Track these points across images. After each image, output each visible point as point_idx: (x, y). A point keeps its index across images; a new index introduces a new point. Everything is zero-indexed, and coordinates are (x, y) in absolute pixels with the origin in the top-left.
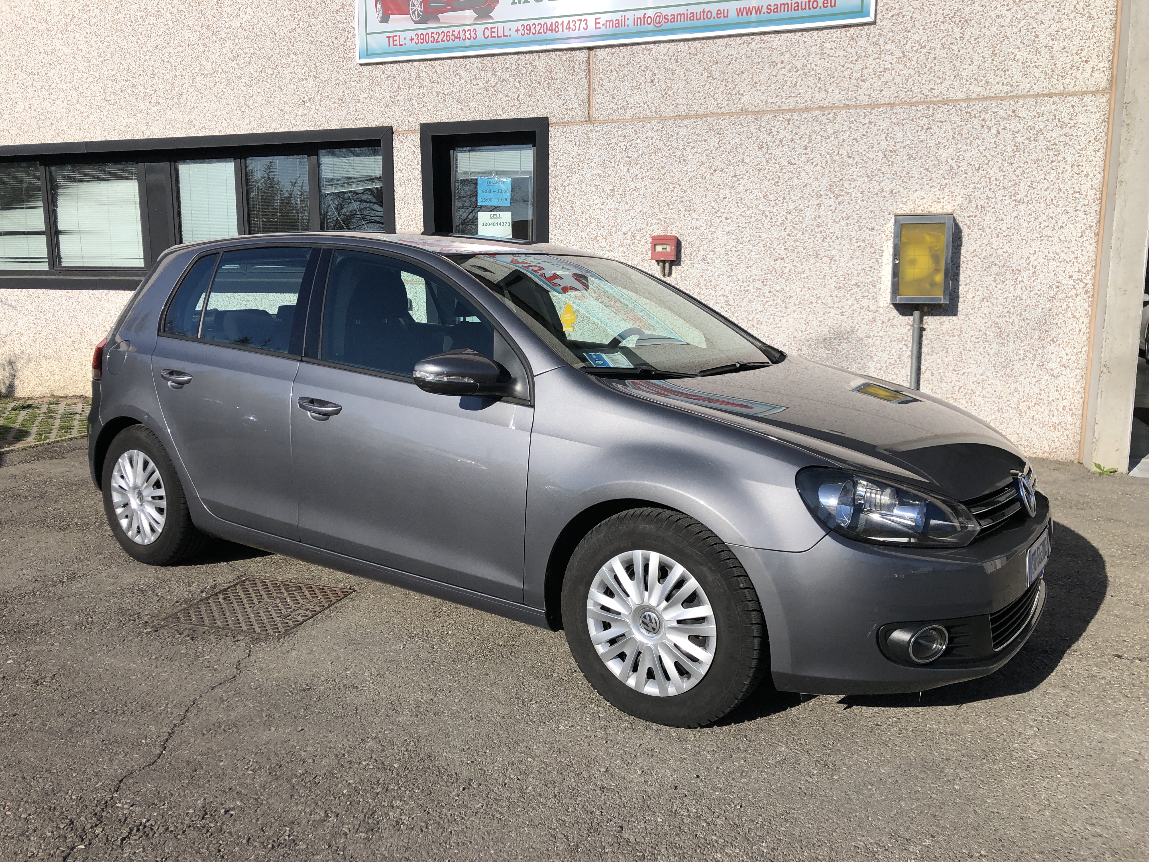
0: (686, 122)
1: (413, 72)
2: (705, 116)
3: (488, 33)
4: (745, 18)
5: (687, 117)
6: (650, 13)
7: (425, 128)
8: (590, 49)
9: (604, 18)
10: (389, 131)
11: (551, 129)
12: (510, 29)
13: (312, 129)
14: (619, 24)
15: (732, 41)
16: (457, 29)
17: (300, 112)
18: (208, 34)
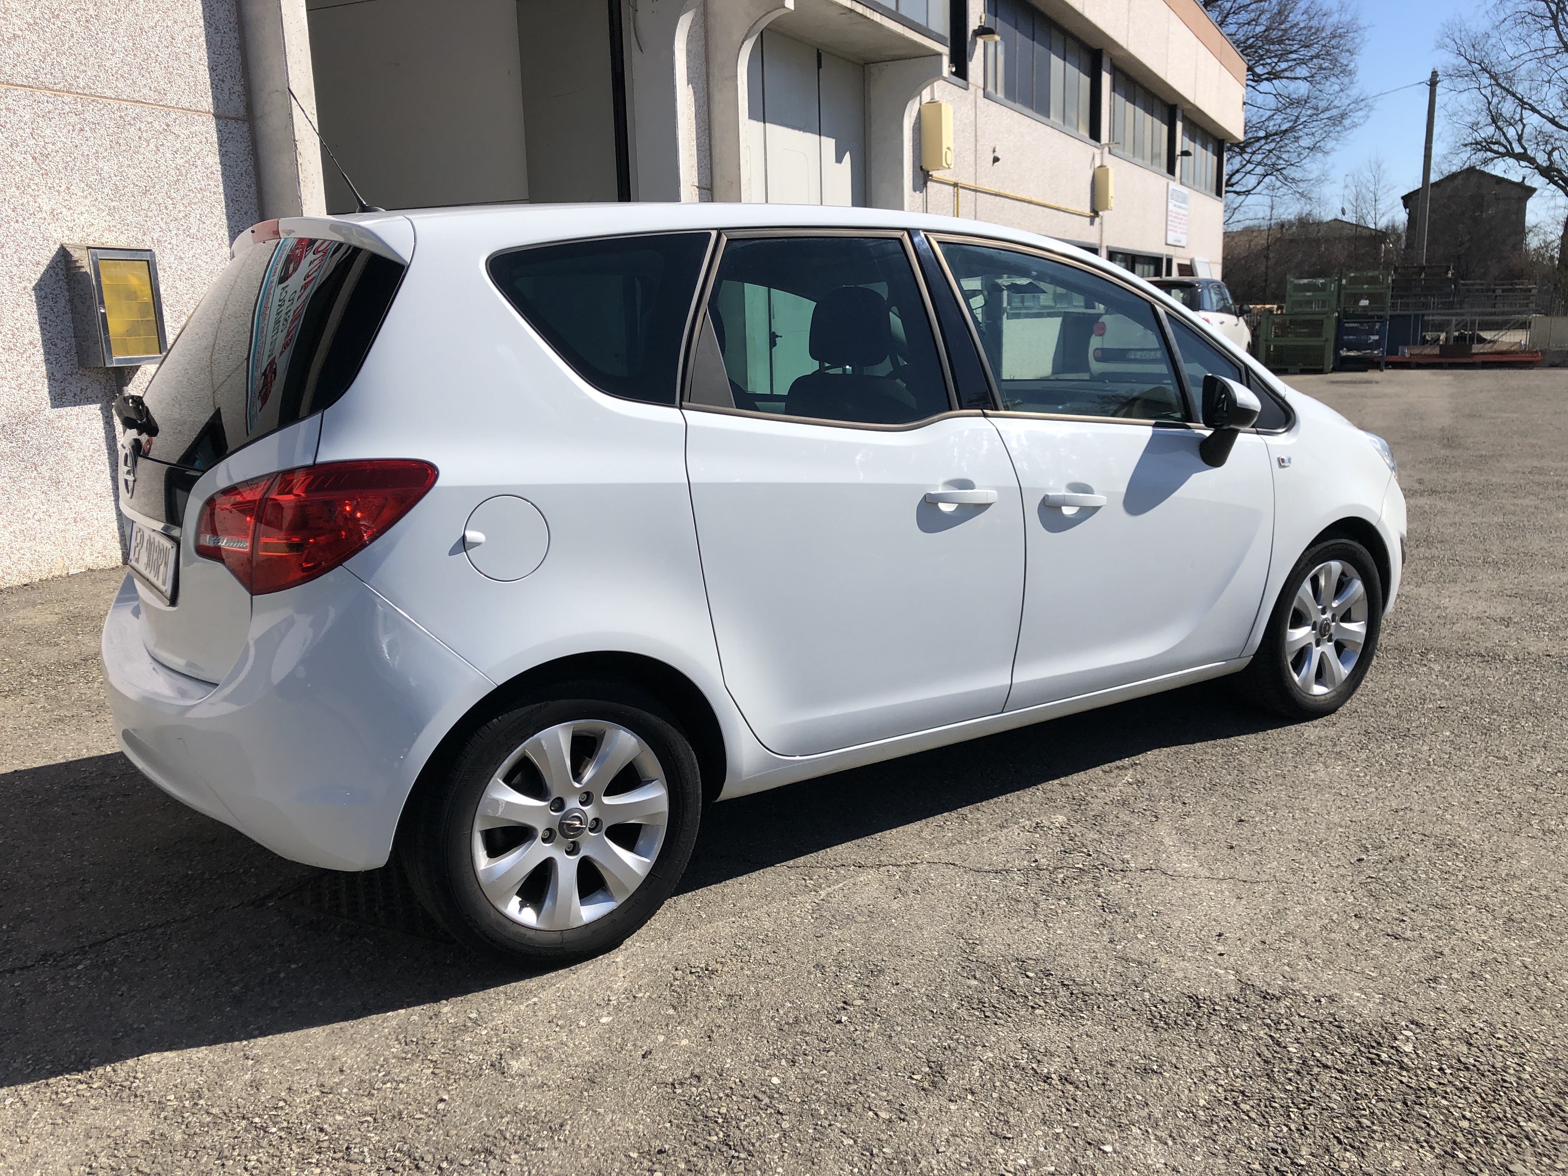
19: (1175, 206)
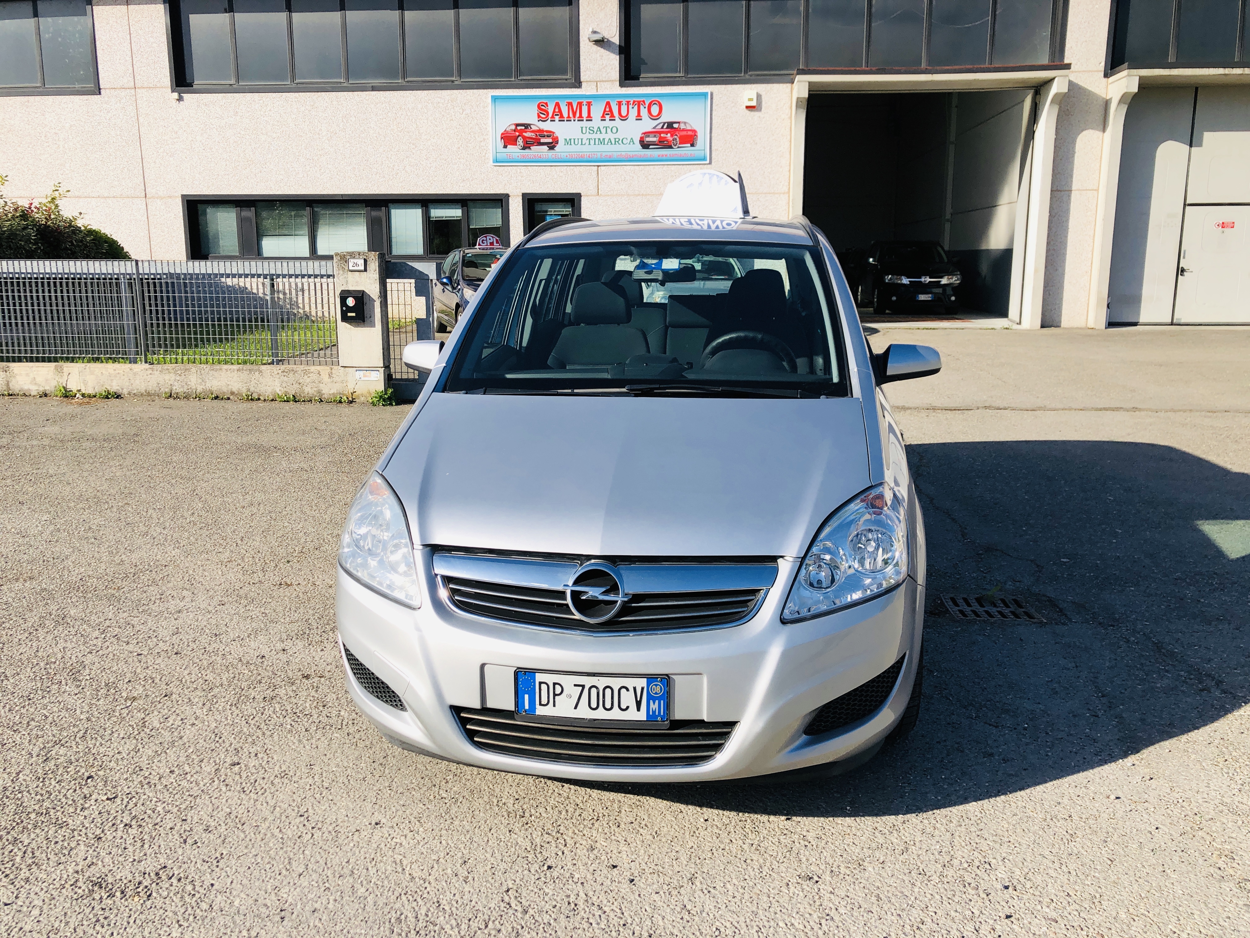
0: (639, 197)
1: (519, 171)
2: (646, 195)
3: (553, 156)
4: (661, 158)
5: (639, 195)
6: (623, 153)
7: (524, 195)
8: (598, 166)
9: (604, 154)
10: (507, 196)
11: (582, 198)
12: (564, 155)
13: (468, 193)
14: (610, 157)
15: (656, 167)
16: (539, 154)
17: (462, 185)
18: (414, 146)
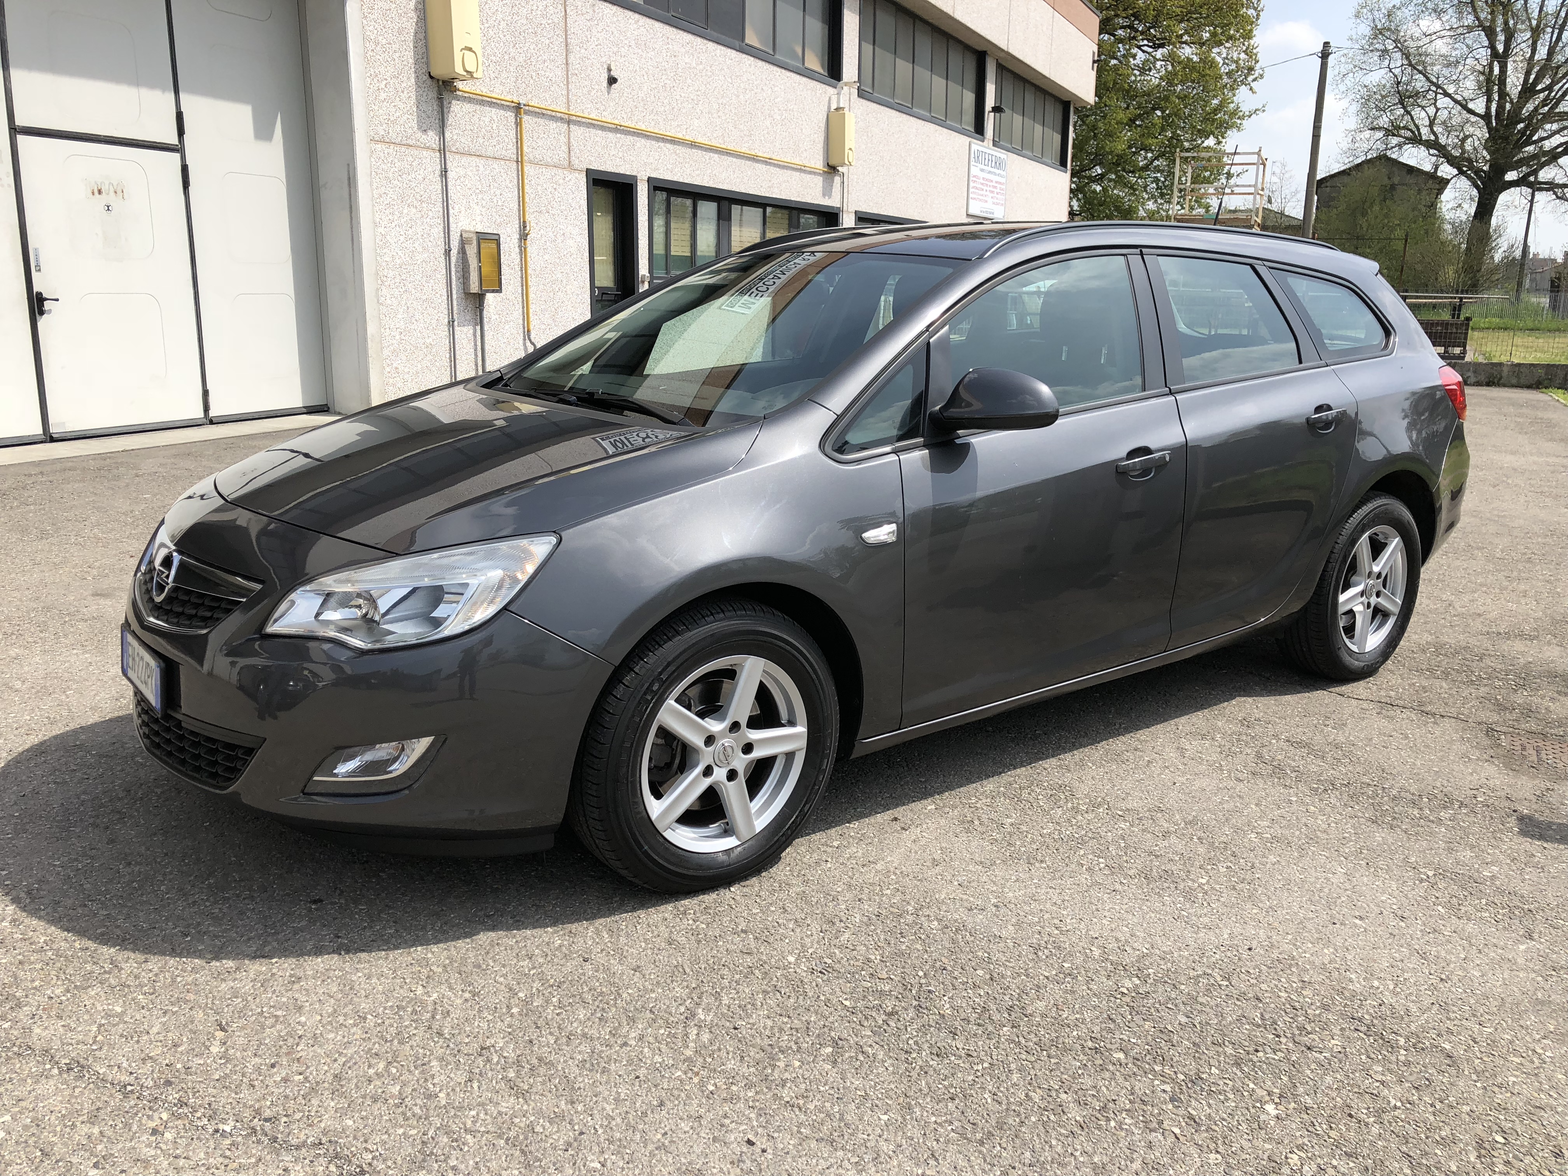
19: (982, 170)
